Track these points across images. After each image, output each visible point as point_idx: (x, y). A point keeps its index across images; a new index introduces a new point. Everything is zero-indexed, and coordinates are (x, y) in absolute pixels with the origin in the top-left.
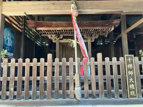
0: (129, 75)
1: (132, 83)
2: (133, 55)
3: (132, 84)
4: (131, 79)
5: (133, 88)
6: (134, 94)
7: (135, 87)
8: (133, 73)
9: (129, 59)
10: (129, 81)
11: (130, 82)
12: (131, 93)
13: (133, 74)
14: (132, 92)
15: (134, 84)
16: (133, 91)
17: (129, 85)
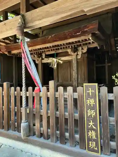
0: (89, 115)
1: (92, 129)
2: (96, 84)
3: (93, 131)
4: (91, 123)
5: (94, 137)
6: (95, 148)
7: (97, 136)
8: (94, 113)
9: (90, 91)
10: (88, 125)
11: (90, 127)
12: (90, 144)
13: (94, 115)
14: (92, 143)
15: (96, 131)
16: (94, 141)
17: (88, 132)
